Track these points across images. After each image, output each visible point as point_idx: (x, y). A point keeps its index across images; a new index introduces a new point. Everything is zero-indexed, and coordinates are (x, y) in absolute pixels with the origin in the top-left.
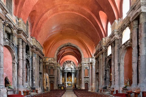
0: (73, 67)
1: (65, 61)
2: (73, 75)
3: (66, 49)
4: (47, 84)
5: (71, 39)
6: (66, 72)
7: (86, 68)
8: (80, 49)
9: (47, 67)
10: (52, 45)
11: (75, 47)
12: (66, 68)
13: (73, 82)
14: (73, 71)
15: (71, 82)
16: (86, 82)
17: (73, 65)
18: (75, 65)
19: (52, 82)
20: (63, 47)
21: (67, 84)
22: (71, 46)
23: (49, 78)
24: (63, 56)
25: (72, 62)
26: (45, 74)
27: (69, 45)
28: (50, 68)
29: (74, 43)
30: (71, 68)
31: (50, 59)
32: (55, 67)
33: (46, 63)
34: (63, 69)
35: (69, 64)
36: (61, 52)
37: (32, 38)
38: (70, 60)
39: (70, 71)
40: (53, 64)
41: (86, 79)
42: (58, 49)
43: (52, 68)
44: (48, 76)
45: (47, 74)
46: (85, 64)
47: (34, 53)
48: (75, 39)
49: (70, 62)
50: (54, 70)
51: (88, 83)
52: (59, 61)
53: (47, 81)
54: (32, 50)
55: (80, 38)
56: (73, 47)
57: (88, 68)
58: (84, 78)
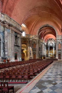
0: (53, 43)
1: (48, 39)
2: (54, 49)
3: (46, 29)
4: (30, 55)
5: (49, 21)
6: (49, 46)
7: (59, 43)
8: (55, 29)
9: (31, 42)
10: (34, 26)
11: (51, 27)
12: (49, 44)
13: (53, 53)
14: (53, 46)
15: (52, 53)
16: (59, 53)
17: (53, 42)
18: (55, 41)
19: (34, 53)
20: (43, 27)
21: (49, 55)
22: (49, 26)
23: (33, 50)
24: (45, 35)
25: (53, 40)
26: (29, 48)
27: (47, 26)
28: (33, 43)
29: (51, 24)
30: (53, 44)
31: (33, 36)
32: (37, 42)
33: (29, 39)
34: (47, 44)
35: (51, 41)
36: (43, 32)
37: (4, 15)
38: (51, 38)
39: (52, 46)
40: (35, 40)
41: (60, 51)
42: (39, 29)
43: (34, 43)
44: (31, 49)
45: (31, 48)
46: (59, 40)
47: (6, 28)
48: (51, 21)
49: (52, 39)
50: (36, 44)
51: (61, 54)
52: (42, 38)
53: (31, 53)
54: (4, 25)
55: (54, 20)
56: (50, 27)
57: (61, 43)
58: (58, 50)
